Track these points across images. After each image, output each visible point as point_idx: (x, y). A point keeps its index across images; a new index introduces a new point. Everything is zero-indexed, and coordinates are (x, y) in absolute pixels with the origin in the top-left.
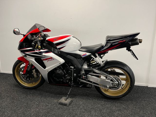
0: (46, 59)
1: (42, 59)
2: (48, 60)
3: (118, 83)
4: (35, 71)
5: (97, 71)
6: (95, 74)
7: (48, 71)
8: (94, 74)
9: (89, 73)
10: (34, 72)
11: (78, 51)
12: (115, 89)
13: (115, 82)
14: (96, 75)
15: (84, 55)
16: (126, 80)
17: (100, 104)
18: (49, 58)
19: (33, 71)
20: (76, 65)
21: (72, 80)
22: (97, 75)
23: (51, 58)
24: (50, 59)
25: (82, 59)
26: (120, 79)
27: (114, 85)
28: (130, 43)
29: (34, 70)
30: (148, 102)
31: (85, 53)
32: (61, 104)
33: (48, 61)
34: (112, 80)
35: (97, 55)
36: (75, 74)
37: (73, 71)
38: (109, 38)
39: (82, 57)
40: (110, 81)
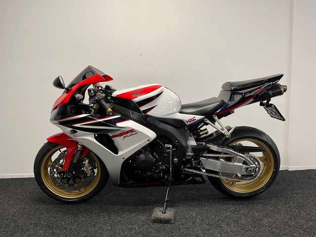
0: (121, 135)
1: (111, 135)
2: (125, 135)
3: (255, 166)
4: (88, 163)
5: (214, 148)
6: (213, 155)
7: (124, 159)
8: (211, 155)
9: (204, 155)
10: (87, 163)
11: (178, 114)
12: (250, 179)
13: (251, 166)
14: (214, 157)
15: (190, 120)
16: (264, 159)
18: (128, 132)
19: (85, 164)
20: (176, 141)
21: (171, 171)
22: (217, 155)
23: (132, 131)
24: (130, 134)
25: (186, 128)
26: (258, 160)
27: (250, 171)
28: (271, 93)
29: (87, 161)
30: (304, 196)
31: (192, 116)
32: (157, 222)
33: (125, 137)
34: (245, 163)
35: (216, 118)
36: (176, 159)
37: (171, 153)
38: (235, 86)
39: (187, 125)
40: (241, 164)
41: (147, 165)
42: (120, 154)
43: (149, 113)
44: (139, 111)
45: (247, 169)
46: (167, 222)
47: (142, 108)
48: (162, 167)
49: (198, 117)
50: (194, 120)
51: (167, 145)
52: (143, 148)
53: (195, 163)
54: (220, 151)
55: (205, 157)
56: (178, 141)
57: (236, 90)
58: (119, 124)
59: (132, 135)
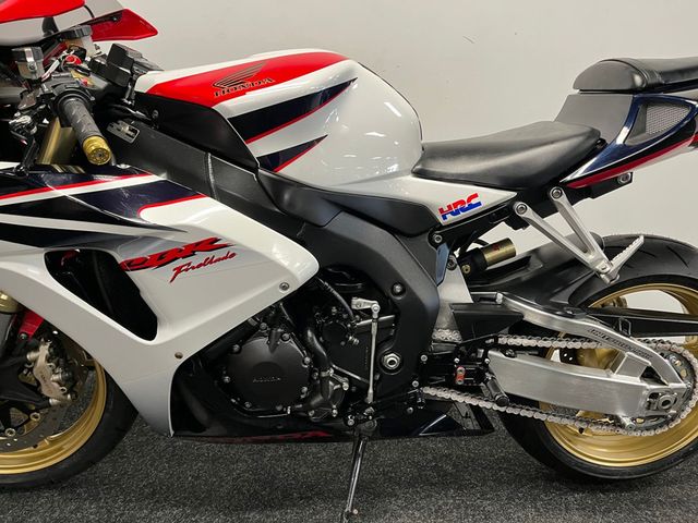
0: (161, 260)
1: (121, 256)
2: (180, 262)
3: (682, 385)
4: (48, 360)
5: (534, 314)
6: (533, 342)
8: (525, 342)
10: (42, 360)
13: (672, 385)
15: (456, 208)
18: (190, 250)
20: (398, 288)
21: (370, 399)
22: (542, 343)
23: (211, 244)
24: (200, 257)
25: (437, 238)
27: (666, 403)
29: (44, 350)
33: (179, 270)
34: (650, 374)
35: (563, 200)
36: (392, 357)
37: (374, 330)
38: (651, 73)
39: (441, 227)
40: (636, 381)
42: (163, 335)
43: (290, 171)
44: (244, 159)
45: (654, 395)
48: (337, 382)
49: (490, 197)
50: (471, 206)
51: (360, 303)
52: (263, 315)
53: (468, 374)
54: (556, 327)
55: (504, 348)
56: (405, 288)
58: (151, 215)
59: (210, 261)
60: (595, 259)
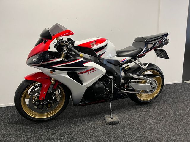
0: (86, 72)
5: (135, 76)
7: (87, 87)
8: (133, 81)
9: (131, 81)
11: (116, 56)
12: (152, 93)
13: (154, 85)
15: (123, 61)
17: (143, 111)
19: (56, 93)
20: (116, 74)
21: (112, 92)
23: (94, 69)
25: (120, 66)
28: (164, 43)
29: (57, 91)
31: (124, 58)
33: (89, 73)
34: (151, 84)
35: (138, 58)
36: (115, 85)
37: (113, 81)
39: (121, 64)
40: (149, 85)
41: (101, 90)
42: (85, 84)
43: (102, 57)
44: (96, 56)
46: (116, 123)
47: (98, 54)
48: (107, 90)
49: (128, 59)
50: (125, 60)
51: (110, 77)
52: (98, 80)
53: (127, 86)
54: (137, 77)
56: (117, 74)
57: (147, 42)
58: (84, 65)
59: (93, 71)
60: (143, 66)
